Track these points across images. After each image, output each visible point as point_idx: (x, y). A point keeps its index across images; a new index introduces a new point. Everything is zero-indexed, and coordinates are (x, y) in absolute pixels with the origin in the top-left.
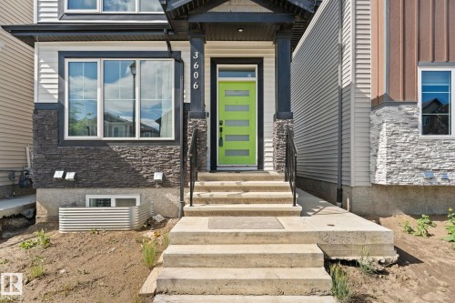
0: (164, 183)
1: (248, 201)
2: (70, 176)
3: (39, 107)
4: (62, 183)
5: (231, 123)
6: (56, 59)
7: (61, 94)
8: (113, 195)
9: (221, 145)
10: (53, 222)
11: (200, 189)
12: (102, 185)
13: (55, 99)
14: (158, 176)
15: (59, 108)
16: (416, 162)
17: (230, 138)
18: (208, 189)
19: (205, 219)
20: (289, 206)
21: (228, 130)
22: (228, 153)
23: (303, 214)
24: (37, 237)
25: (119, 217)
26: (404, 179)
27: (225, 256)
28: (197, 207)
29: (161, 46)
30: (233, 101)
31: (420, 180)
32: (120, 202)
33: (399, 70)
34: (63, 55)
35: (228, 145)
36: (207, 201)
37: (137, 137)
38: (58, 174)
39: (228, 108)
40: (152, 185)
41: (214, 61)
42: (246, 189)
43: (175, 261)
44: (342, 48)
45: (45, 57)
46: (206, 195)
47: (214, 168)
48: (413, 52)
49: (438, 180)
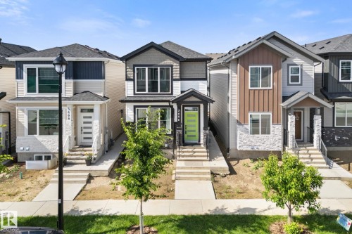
0: (168, 148)
1: (195, 156)
5: (189, 126)
6: (133, 108)
7: (135, 119)
9: (186, 133)
16: (248, 143)
17: (189, 131)
19: (183, 162)
20: (206, 158)
21: (188, 128)
22: (188, 136)
23: (210, 160)
26: (245, 148)
28: (181, 158)
29: (167, 104)
30: (190, 118)
31: (249, 149)
33: (243, 113)
35: (188, 133)
36: (183, 156)
39: (188, 121)
40: (165, 148)
41: (184, 106)
42: (195, 152)
43: (179, 173)
44: (229, 98)
45: (130, 108)
46: (183, 154)
48: (247, 108)
49: (255, 149)
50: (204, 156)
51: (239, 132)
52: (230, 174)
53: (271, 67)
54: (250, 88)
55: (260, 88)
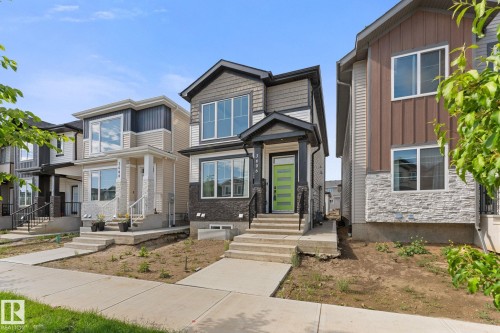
0: (244, 219)
2: (203, 215)
3: (192, 185)
4: (200, 219)
5: (280, 187)
6: (198, 163)
7: (200, 178)
8: (221, 225)
9: (275, 199)
10: (196, 236)
11: (256, 221)
12: (217, 220)
13: (197, 181)
14: (241, 216)
15: (198, 185)
16: (390, 208)
17: (280, 195)
18: (261, 222)
21: (279, 191)
22: (279, 203)
23: (304, 234)
24: (189, 240)
25: (222, 234)
26: (381, 218)
27: (252, 247)
28: (253, 229)
29: (243, 152)
30: (282, 175)
31: (392, 219)
32: (223, 228)
33: (378, 151)
34: (201, 160)
35: (279, 199)
36: (258, 227)
37: (232, 197)
38: (198, 215)
39: (278, 180)
40: (239, 220)
41: (271, 155)
43: (234, 247)
45: (194, 162)
47: (270, 212)
48: (387, 139)
49: (406, 219)
50: (294, 228)
51: (368, 188)
52: (339, 257)
53: (447, 47)
54: (393, 99)
55: (419, 95)
